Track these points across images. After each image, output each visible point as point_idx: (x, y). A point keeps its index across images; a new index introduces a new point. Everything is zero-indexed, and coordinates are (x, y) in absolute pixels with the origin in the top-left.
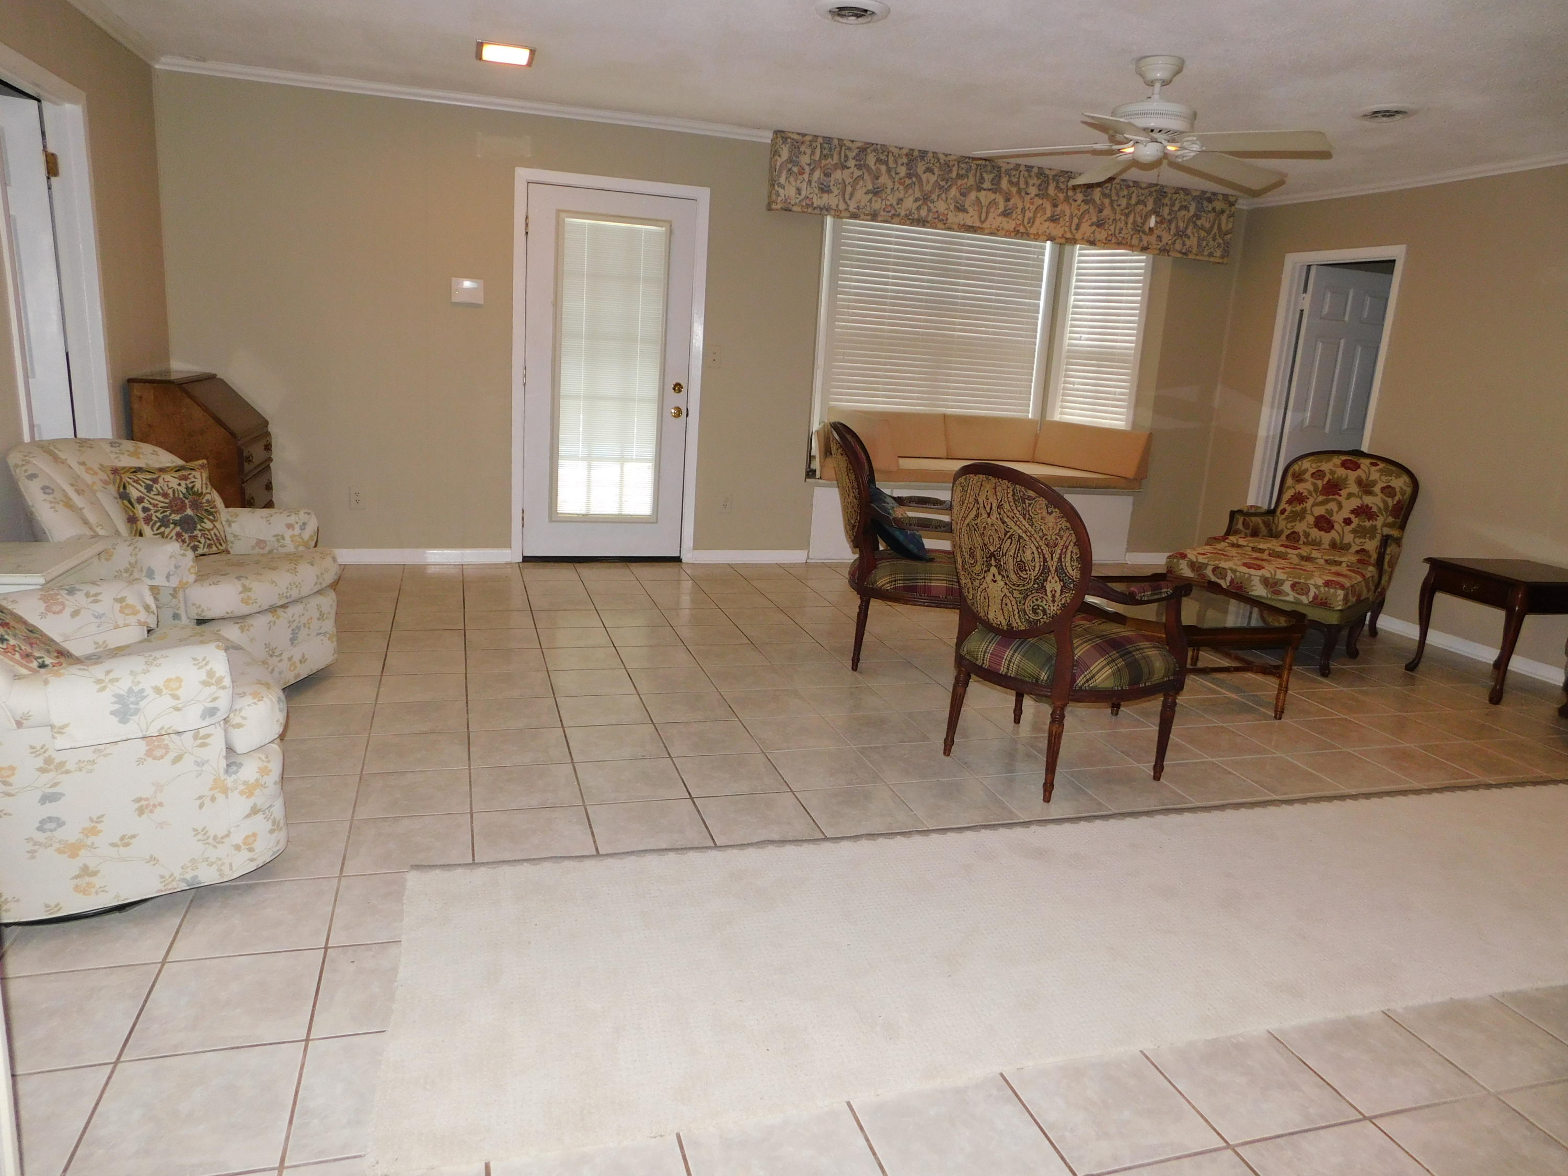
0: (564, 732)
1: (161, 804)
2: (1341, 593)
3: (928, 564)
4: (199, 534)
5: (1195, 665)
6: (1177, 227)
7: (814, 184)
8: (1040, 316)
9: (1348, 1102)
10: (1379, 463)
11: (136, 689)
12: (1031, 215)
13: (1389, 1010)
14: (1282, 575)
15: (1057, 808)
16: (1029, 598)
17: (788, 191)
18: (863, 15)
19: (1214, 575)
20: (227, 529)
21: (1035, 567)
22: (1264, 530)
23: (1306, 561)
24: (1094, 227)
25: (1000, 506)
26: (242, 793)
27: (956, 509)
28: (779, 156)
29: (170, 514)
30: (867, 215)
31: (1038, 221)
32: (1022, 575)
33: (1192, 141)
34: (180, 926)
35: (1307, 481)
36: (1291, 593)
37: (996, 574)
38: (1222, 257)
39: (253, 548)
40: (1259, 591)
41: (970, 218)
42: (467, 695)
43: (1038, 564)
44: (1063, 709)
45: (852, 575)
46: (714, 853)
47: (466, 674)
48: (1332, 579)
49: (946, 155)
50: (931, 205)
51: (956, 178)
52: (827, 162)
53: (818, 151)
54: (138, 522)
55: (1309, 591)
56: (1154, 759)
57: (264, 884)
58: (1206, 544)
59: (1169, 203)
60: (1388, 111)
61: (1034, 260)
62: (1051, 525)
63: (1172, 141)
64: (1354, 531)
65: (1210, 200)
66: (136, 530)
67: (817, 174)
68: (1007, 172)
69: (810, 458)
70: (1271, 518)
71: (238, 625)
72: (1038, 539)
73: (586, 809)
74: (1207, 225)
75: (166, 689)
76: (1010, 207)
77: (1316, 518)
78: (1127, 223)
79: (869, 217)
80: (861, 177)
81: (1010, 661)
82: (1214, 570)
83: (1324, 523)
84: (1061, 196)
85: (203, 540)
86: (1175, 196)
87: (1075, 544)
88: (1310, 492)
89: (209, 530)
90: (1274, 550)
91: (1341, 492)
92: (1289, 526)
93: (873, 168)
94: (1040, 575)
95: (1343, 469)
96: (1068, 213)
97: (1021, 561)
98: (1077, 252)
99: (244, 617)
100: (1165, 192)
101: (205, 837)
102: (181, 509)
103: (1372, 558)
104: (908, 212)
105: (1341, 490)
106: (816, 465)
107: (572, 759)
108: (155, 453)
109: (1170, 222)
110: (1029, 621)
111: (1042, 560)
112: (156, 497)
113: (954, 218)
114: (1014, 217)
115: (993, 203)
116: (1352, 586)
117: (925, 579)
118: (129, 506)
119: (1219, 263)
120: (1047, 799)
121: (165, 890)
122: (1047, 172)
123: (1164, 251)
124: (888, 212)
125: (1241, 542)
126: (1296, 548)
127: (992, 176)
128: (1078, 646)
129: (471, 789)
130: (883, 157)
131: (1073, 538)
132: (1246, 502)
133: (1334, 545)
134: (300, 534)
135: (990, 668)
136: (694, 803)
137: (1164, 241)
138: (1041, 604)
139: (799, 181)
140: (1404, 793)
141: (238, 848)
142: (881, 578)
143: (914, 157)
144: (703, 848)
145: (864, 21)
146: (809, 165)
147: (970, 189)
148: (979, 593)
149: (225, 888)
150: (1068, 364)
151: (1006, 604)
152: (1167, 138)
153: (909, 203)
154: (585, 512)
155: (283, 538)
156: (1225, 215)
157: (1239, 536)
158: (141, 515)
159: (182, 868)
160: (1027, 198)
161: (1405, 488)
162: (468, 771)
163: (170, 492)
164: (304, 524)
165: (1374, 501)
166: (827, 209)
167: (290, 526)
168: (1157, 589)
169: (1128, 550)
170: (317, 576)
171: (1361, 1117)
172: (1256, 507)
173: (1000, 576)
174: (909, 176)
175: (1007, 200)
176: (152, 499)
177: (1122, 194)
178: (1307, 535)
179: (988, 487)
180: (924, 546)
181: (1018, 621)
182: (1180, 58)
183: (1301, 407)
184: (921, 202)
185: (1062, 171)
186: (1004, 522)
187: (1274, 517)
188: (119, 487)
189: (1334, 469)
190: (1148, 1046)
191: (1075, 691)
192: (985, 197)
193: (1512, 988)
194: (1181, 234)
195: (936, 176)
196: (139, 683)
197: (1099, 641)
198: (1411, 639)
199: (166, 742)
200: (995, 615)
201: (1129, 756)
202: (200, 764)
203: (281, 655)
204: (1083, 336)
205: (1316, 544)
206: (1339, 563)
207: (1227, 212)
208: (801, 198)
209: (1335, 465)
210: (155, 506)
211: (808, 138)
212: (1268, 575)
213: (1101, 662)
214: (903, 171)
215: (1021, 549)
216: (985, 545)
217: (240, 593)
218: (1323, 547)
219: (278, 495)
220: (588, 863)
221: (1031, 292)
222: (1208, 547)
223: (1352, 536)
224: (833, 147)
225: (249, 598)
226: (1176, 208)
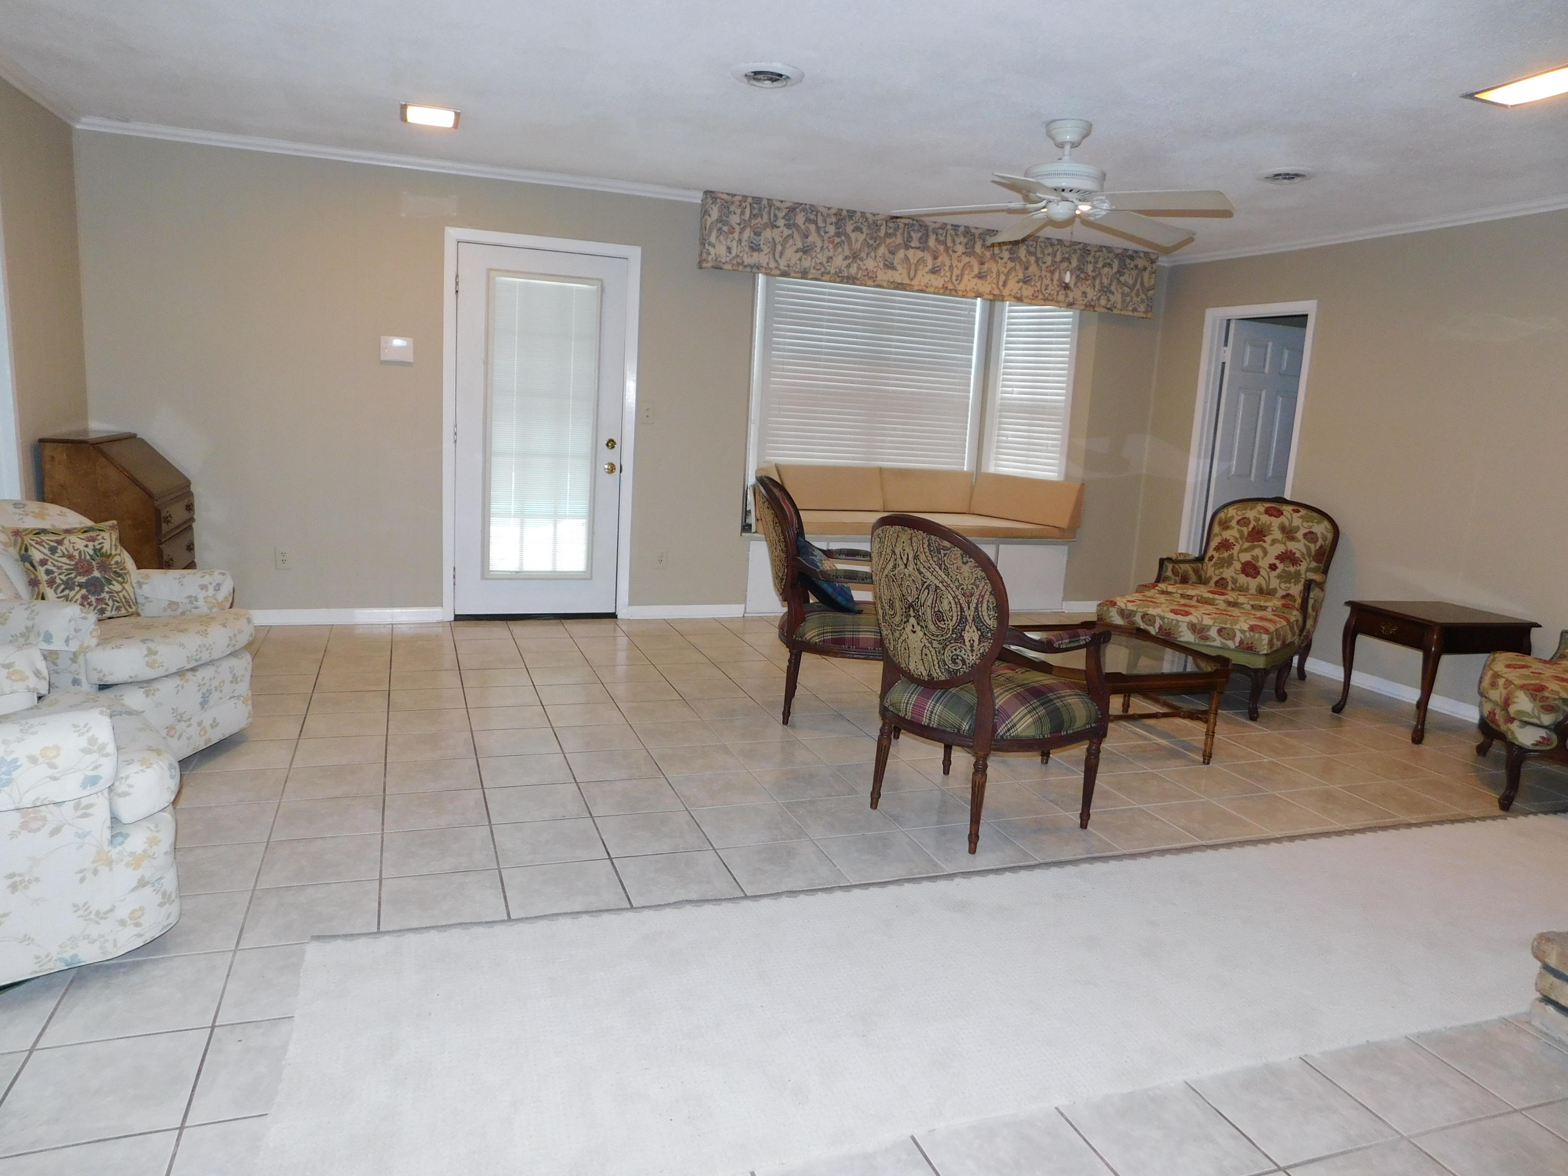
0: (484, 793)
1: (37, 880)
2: (1265, 637)
3: (856, 616)
4: (107, 596)
5: (1127, 711)
6: (1101, 283)
7: (744, 243)
8: (973, 371)
9: (1263, 1153)
10: (1301, 510)
11: (9, 759)
12: (959, 272)
13: (1306, 1055)
14: (1209, 620)
15: (983, 859)
16: (949, 647)
17: (719, 250)
18: (778, 80)
19: (1143, 621)
20: (138, 591)
21: (952, 616)
22: (1193, 577)
23: (1233, 606)
24: (1021, 284)
25: (916, 557)
26: (128, 865)
27: (875, 559)
28: (709, 216)
29: (76, 577)
30: (798, 272)
31: (966, 278)
32: (940, 625)
33: (1101, 200)
34: (55, 1009)
35: (1234, 528)
36: (1218, 638)
37: (915, 624)
38: (1146, 312)
39: (165, 610)
40: (1187, 637)
41: (899, 276)
42: (386, 757)
43: (955, 615)
44: (985, 758)
45: (781, 628)
46: (629, 915)
47: (387, 735)
48: (1256, 623)
49: (874, 215)
50: (861, 263)
51: (885, 237)
52: (757, 221)
53: (748, 211)
54: (41, 586)
55: (1235, 636)
56: (1080, 807)
57: (152, 960)
58: (1136, 592)
59: (1092, 260)
60: (1288, 174)
61: (965, 316)
62: (966, 574)
63: (1083, 200)
64: (1279, 577)
65: (1132, 258)
66: (38, 594)
67: (747, 233)
68: (935, 231)
69: (746, 513)
70: (1200, 565)
71: (143, 690)
72: (954, 589)
73: (500, 872)
74: (1131, 282)
75: (43, 757)
76: (939, 264)
77: (1243, 564)
78: (1052, 280)
79: (800, 275)
80: (791, 236)
81: (932, 712)
82: (1143, 617)
83: (1250, 569)
84: (988, 254)
85: (110, 603)
86: (1098, 254)
87: (991, 593)
88: (1236, 539)
89: (117, 593)
90: (1202, 597)
91: (1265, 539)
92: (1217, 572)
93: (803, 227)
94: (958, 625)
95: (1267, 516)
96: (994, 270)
97: (939, 611)
98: (1007, 308)
99: (150, 681)
100: (1088, 250)
101: (87, 912)
102: (87, 571)
103: (1297, 603)
104: (837, 270)
105: (1265, 536)
106: (752, 520)
107: (490, 821)
108: (62, 514)
109: (1094, 278)
110: (948, 671)
111: (959, 609)
112: (60, 559)
113: (884, 276)
114: (942, 274)
115: (922, 260)
116: (1277, 630)
117: (853, 631)
118: (31, 568)
119: (1142, 318)
120: (972, 851)
121: (40, 972)
122: (973, 231)
123: (1090, 306)
124: (818, 270)
125: (1171, 589)
126: (1223, 594)
127: (920, 234)
128: (998, 696)
129: (382, 854)
130: (812, 217)
131: (989, 586)
132: (1177, 550)
133: (1261, 591)
134: (214, 595)
135: (913, 720)
136: (613, 863)
137: (1090, 296)
138: (960, 654)
139: (729, 240)
140: (1327, 834)
141: (122, 923)
142: (809, 632)
143: (843, 217)
144: (618, 909)
145: (779, 86)
146: (739, 224)
147: (898, 247)
148: (900, 644)
149: (108, 967)
150: (1001, 417)
151: (926, 655)
152: (1079, 197)
153: (839, 261)
154: (518, 570)
155: (196, 600)
156: (1148, 272)
157: (1168, 582)
158: (43, 577)
159: (60, 946)
160: (955, 256)
161: (1326, 533)
162: (380, 837)
163: (76, 554)
164: (219, 585)
165: (1298, 547)
166: (758, 267)
167: (203, 587)
168: (1074, 636)
169: (1064, 599)
170: (230, 637)
171: (1276, 1167)
172: (1185, 555)
173: (919, 627)
174: (838, 235)
175: (935, 258)
176: (57, 561)
177: (1046, 252)
178: (1235, 581)
179: (904, 537)
180: (852, 598)
181: (938, 671)
182: (1087, 122)
183: (1227, 455)
184: (850, 261)
185: (988, 230)
186: (920, 573)
187: (1202, 564)
188: (20, 549)
189: (1258, 516)
190: (1062, 1102)
191: (998, 741)
192: (914, 255)
193: (1426, 1028)
194: (1106, 290)
195: (865, 234)
196: (12, 752)
197: (1019, 690)
198: (1336, 680)
199: (44, 814)
200: (916, 666)
201: (1057, 804)
202: (82, 835)
203: (189, 720)
204: (1015, 389)
205: (1243, 590)
206: (1264, 608)
207: (1149, 269)
208: (731, 256)
209: (1259, 512)
210: (59, 568)
211: (737, 198)
212: (1195, 621)
213: (1022, 710)
214: (832, 230)
215: (938, 599)
216: (903, 596)
217: (146, 656)
218: (1251, 592)
219: (200, 555)
220: (498, 928)
221: (963, 347)
222: (1137, 594)
223: (1278, 581)
224: (763, 207)
225: (154, 661)
226: (1100, 265)
